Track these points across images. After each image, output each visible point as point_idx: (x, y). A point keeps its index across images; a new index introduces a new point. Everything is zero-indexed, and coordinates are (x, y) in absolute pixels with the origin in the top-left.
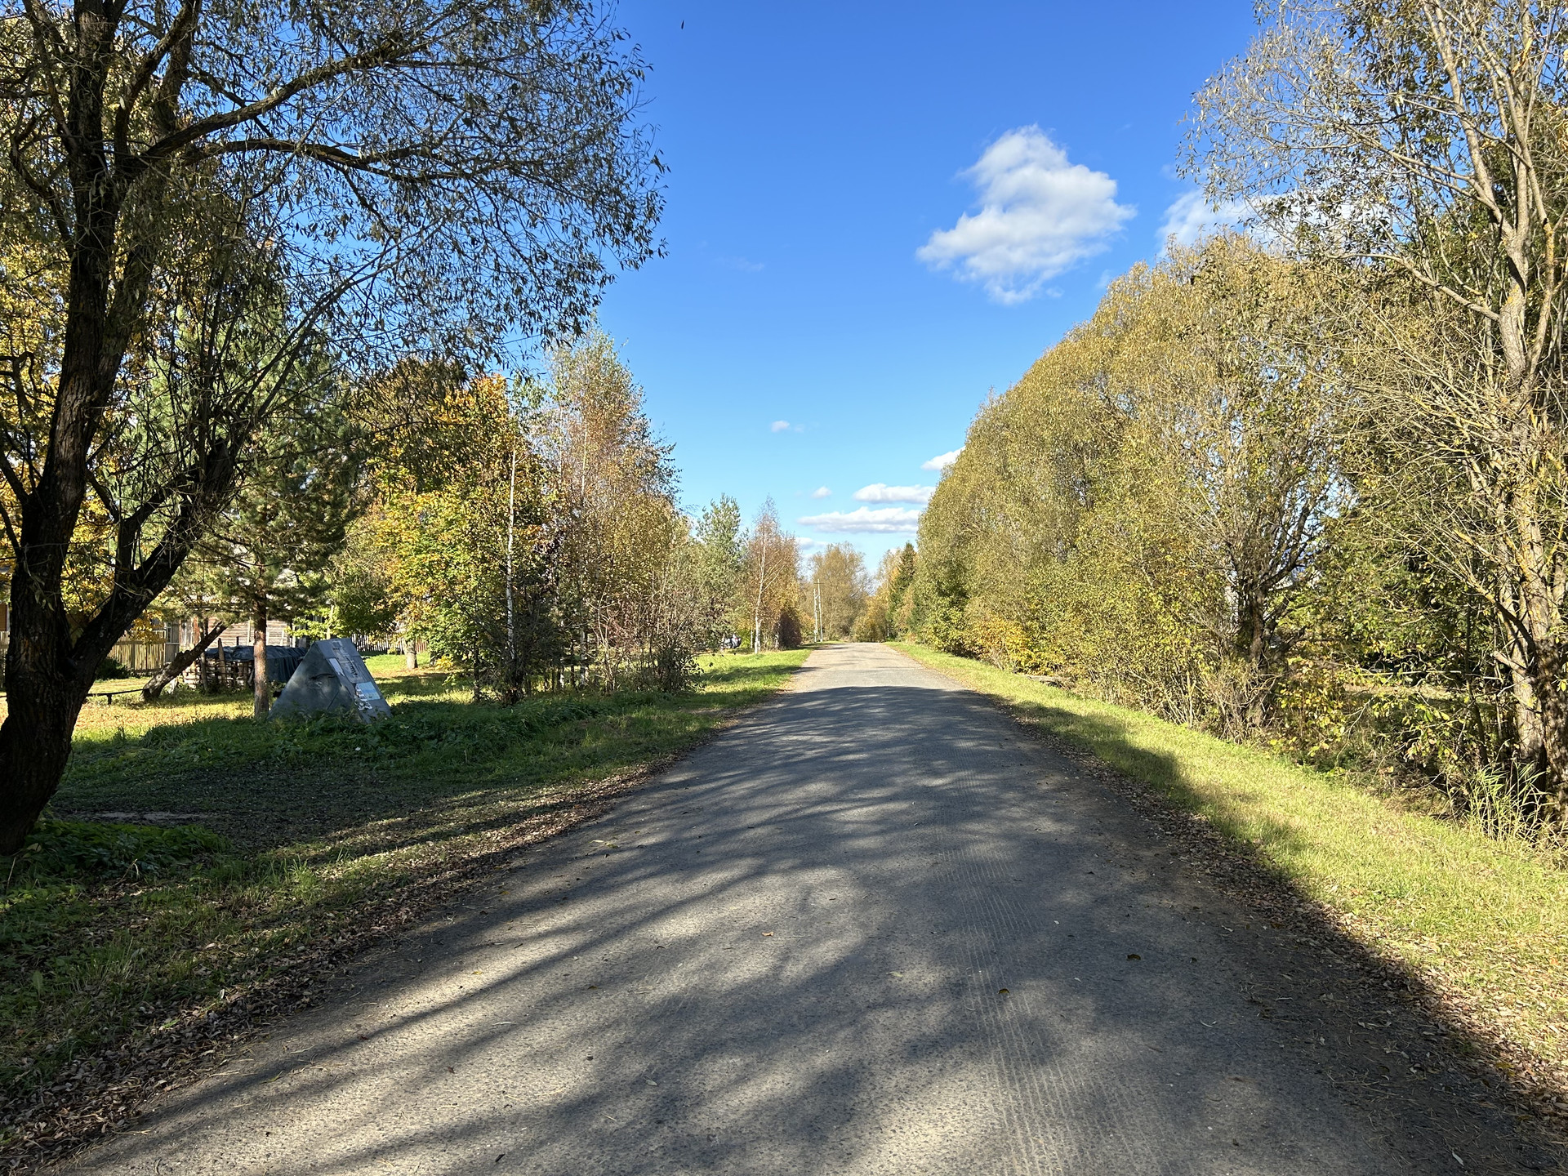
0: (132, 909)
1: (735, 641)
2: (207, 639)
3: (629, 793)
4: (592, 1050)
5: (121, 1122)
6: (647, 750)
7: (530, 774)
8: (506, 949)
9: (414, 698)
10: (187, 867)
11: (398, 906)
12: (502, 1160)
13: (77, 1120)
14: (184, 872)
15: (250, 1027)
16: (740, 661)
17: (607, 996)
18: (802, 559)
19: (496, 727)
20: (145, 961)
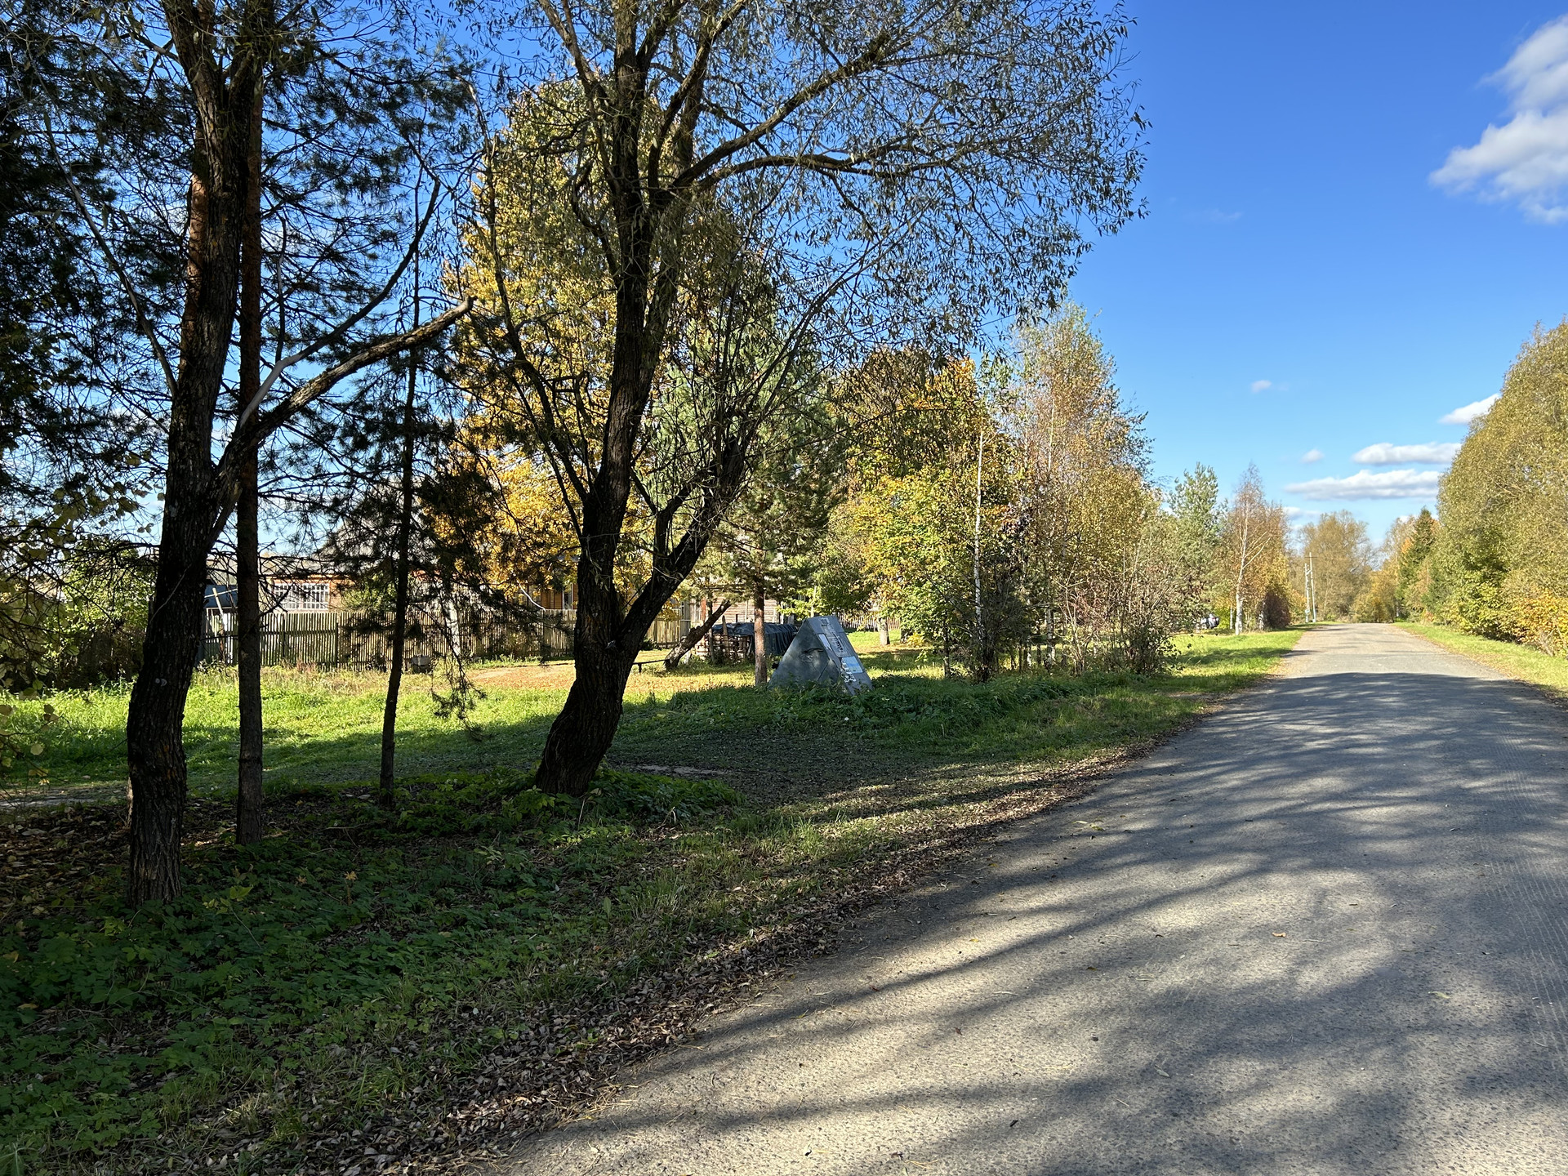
0: (673, 851)
1: (1211, 620)
2: (713, 617)
3: (1109, 776)
4: (1099, 1031)
5: (681, 1036)
6: (1124, 732)
7: (1006, 751)
8: (1000, 921)
9: (893, 673)
10: (712, 817)
11: (894, 868)
12: (1016, 1126)
13: (647, 1030)
14: (709, 821)
15: (777, 966)
16: (1220, 642)
17: (1107, 979)
18: (1290, 531)
19: (970, 703)
20: (686, 897)
